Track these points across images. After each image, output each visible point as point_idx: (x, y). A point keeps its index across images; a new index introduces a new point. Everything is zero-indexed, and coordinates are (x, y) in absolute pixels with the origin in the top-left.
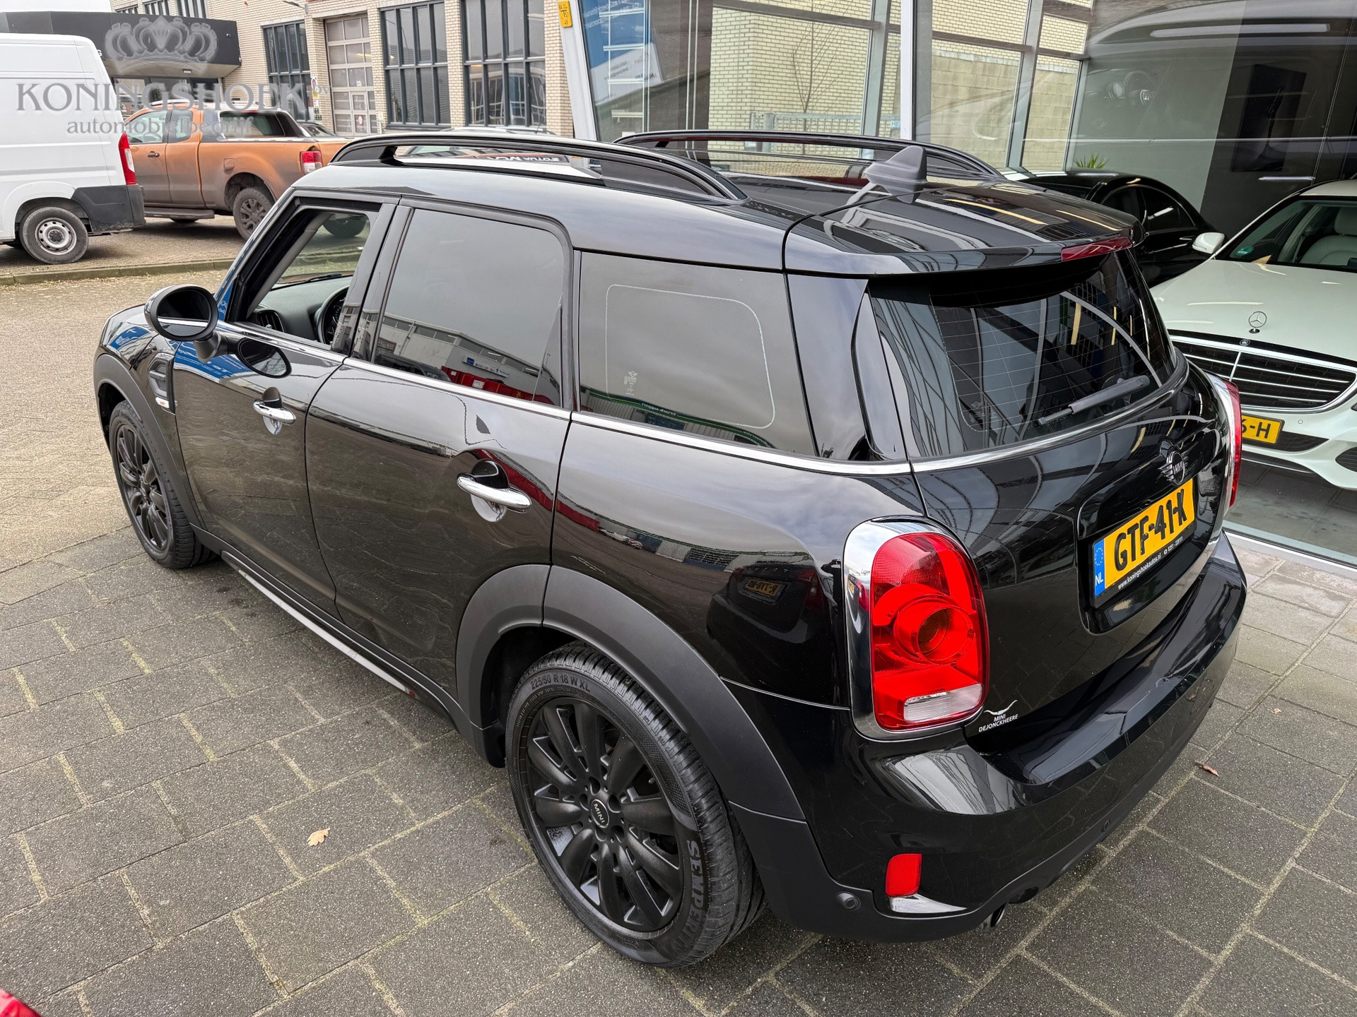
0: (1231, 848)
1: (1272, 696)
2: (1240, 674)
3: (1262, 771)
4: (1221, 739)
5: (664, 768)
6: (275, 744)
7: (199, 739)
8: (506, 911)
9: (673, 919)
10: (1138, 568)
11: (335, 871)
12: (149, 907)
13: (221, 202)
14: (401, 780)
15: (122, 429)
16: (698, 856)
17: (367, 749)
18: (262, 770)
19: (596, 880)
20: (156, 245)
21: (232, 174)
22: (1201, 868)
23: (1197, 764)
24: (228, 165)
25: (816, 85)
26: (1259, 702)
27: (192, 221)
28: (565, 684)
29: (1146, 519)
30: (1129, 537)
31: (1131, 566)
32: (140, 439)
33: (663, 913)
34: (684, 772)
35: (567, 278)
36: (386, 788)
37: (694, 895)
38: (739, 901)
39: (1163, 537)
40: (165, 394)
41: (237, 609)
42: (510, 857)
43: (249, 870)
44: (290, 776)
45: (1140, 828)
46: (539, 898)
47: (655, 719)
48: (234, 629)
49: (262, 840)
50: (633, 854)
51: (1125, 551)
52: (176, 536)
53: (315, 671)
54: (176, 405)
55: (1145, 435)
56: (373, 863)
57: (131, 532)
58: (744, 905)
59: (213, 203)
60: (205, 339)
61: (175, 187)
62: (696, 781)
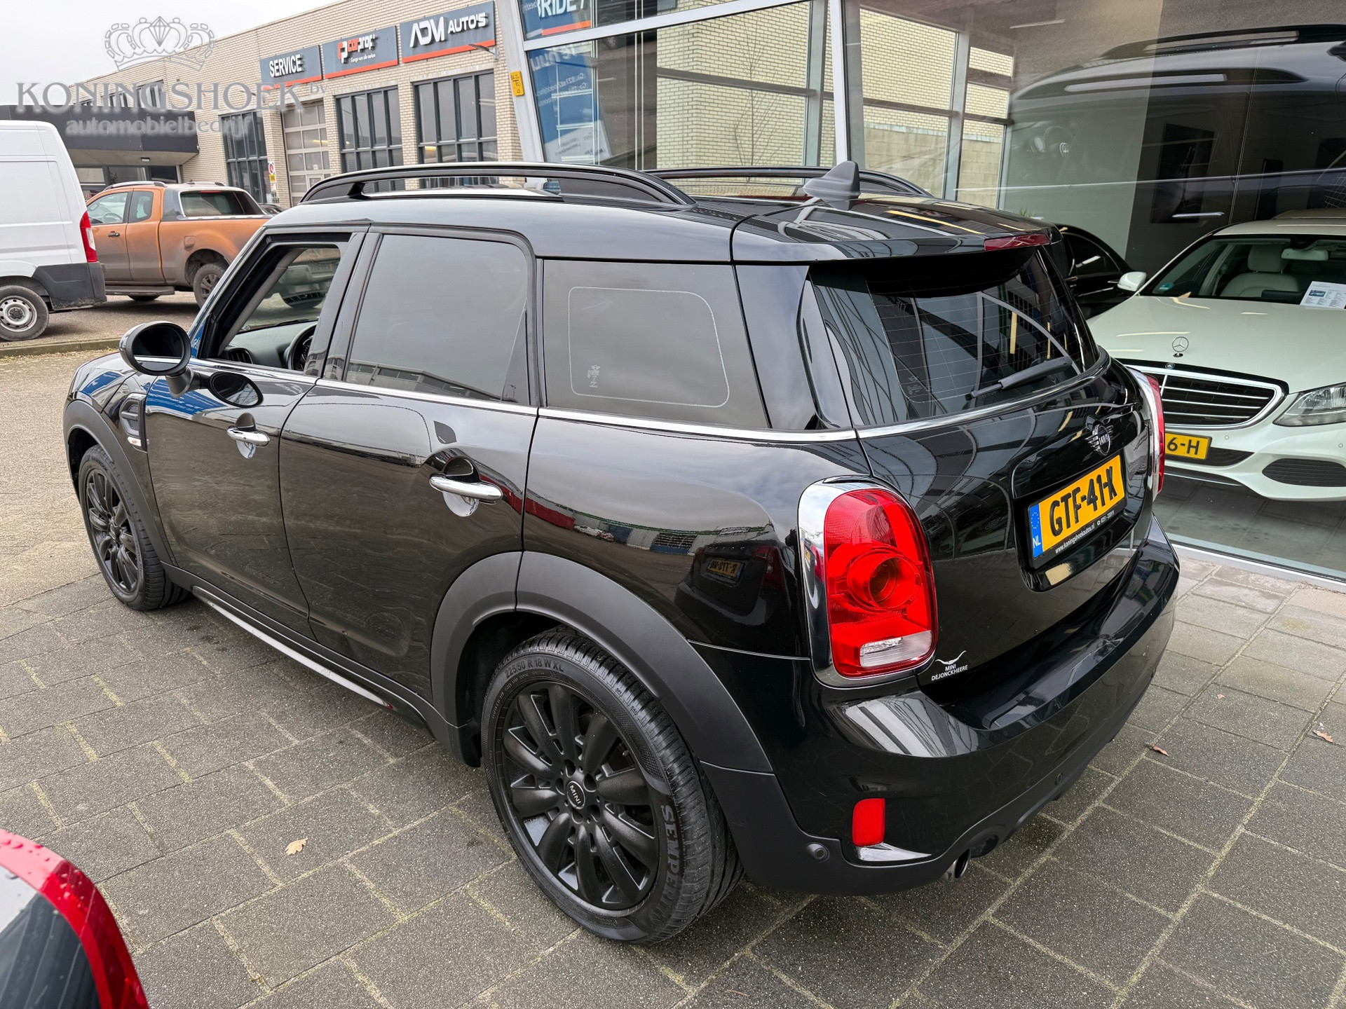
0: (1183, 818)
1: (1215, 684)
2: (1184, 666)
3: (1208, 750)
4: (1169, 723)
5: (637, 738)
6: (250, 765)
7: (173, 763)
8: (486, 905)
9: (650, 891)
10: (1073, 536)
11: (314, 876)
12: (128, 917)
13: (182, 279)
14: (377, 792)
15: (92, 474)
16: (673, 820)
17: (342, 766)
18: (237, 788)
19: (574, 867)
20: (116, 321)
21: (193, 251)
22: (1156, 837)
23: (1147, 746)
24: (188, 242)
25: (758, 158)
26: (1203, 690)
27: (154, 297)
28: (539, 667)
29: (1078, 490)
30: (1062, 505)
31: (1066, 533)
32: (111, 481)
33: (640, 888)
34: (656, 738)
35: (531, 284)
36: (362, 800)
37: (670, 861)
38: (713, 866)
39: (1095, 509)
40: (137, 433)
41: (208, 645)
42: (487, 857)
43: (228, 879)
44: (266, 792)
45: (1097, 805)
46: (517, 891)
47: (626, 690)
48: (205, 663)
49: (240, 852)
50: (609, 830)
51: (1060, 518)
52: (146, 575)
53: (287, 698)
54: (148, 443)
55: (1071, 418)
56: (352, 867)
57: (100, 580)
58: (719, 870)
59: (173, 279)
60: (178, 374)
61: (134, 265)
62: (667, 747)
